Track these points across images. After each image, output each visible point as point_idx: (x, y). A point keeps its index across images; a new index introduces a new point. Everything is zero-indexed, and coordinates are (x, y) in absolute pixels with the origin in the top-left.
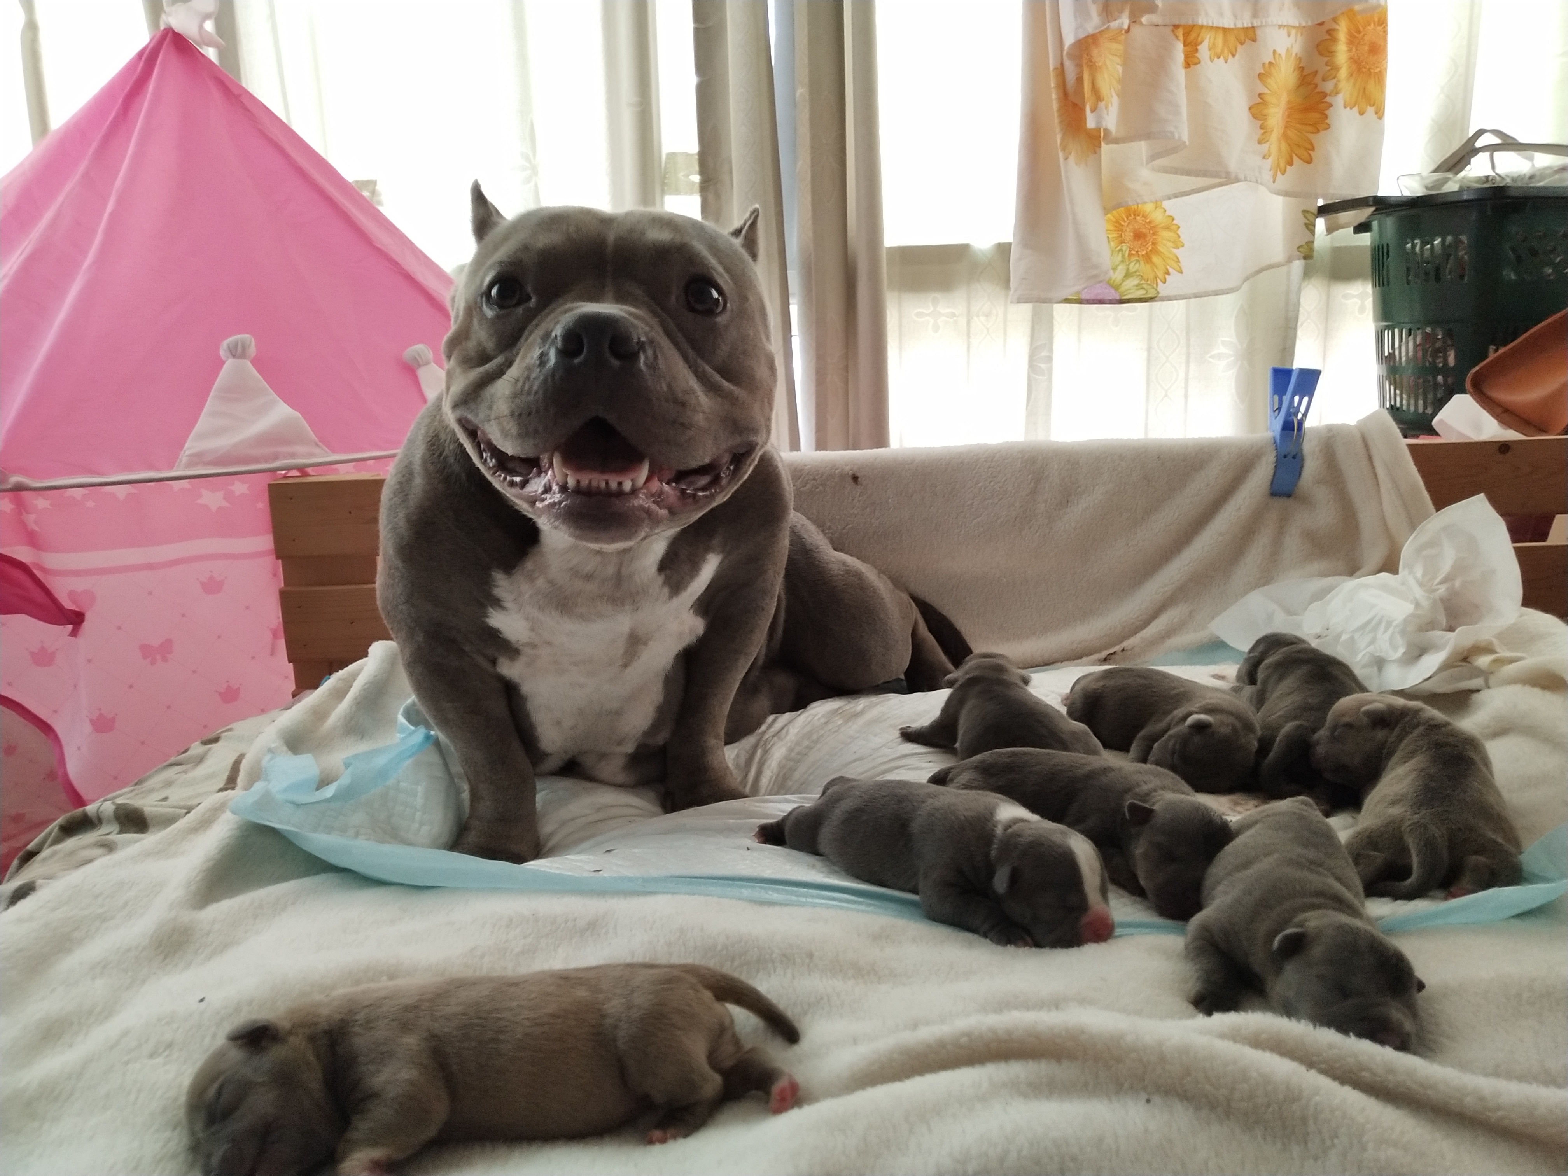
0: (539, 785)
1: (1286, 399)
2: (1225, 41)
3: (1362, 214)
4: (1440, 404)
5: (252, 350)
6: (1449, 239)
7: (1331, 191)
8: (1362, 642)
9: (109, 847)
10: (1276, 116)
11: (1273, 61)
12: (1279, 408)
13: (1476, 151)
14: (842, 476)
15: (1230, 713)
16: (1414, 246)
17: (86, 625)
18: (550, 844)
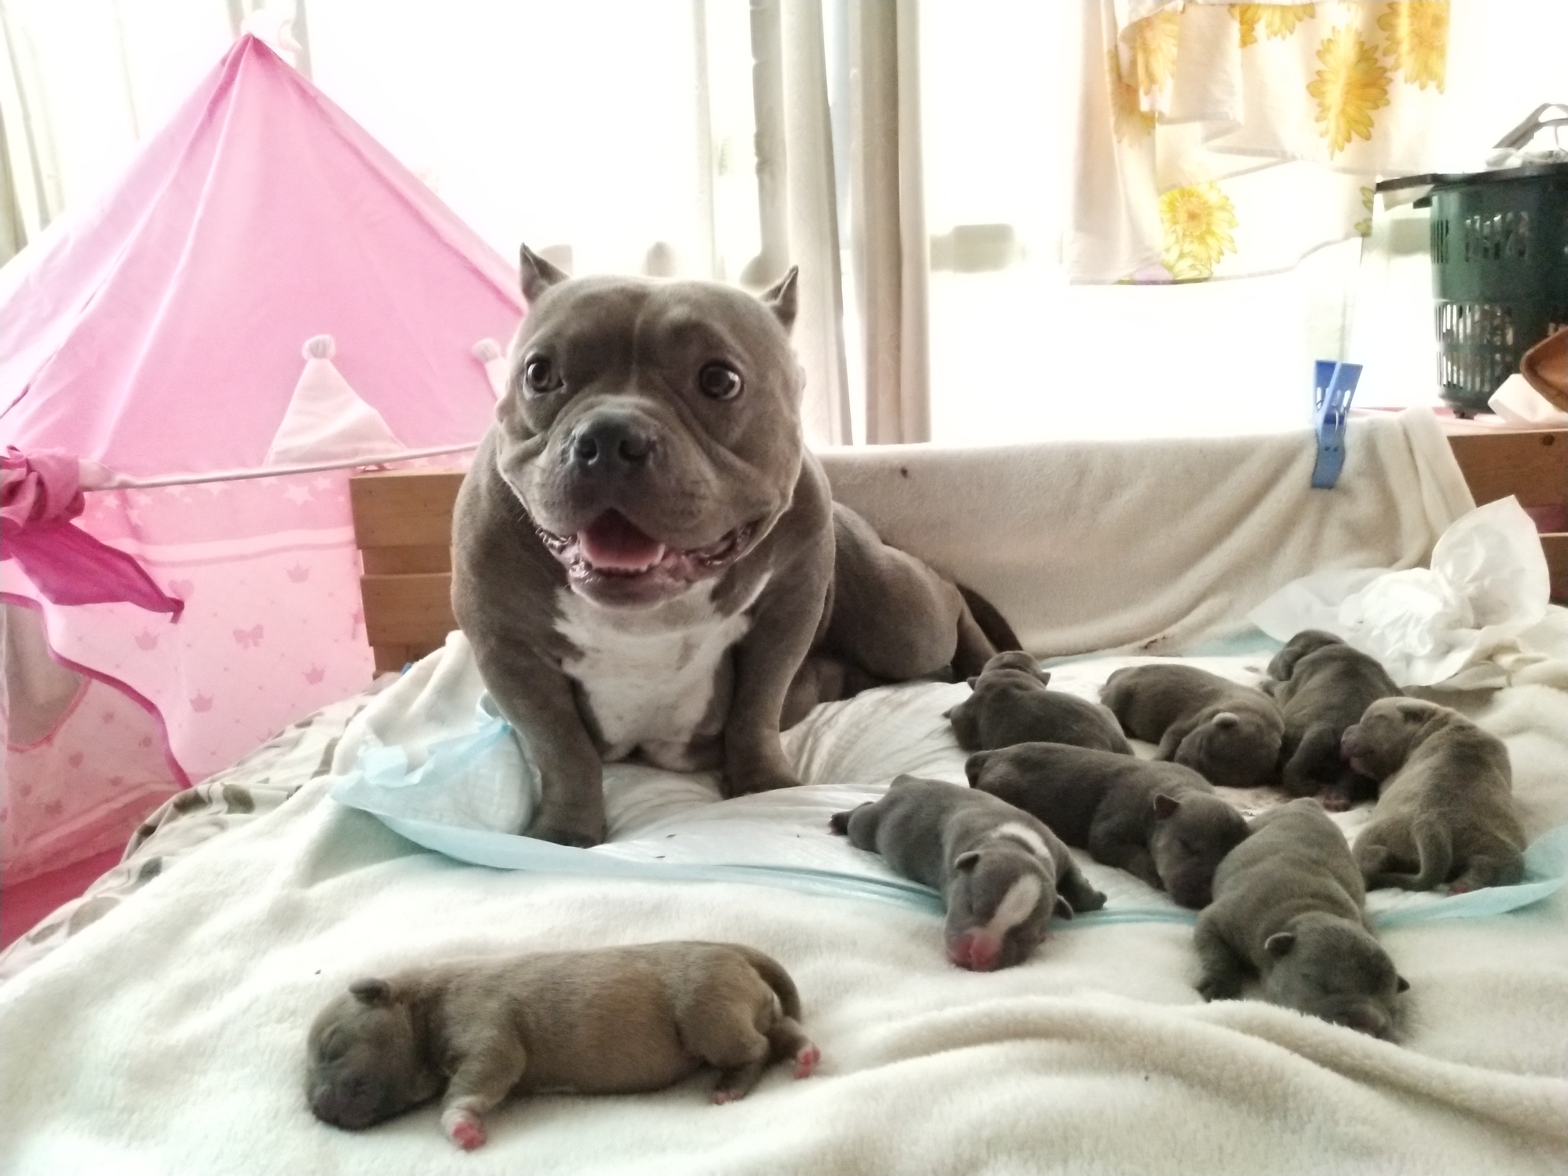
0: (605, 772)
1: (1329, 391)
2: (1283, 19)
3: (1422, 191)
4: (1498, 382)
5: (332, 350)
6: (1510, 216)
7: (1390, 167)
8: (1393, 637)
9: (221, 826)
10: (1335, 93)
11: (1332, 38)
12: (1322, 401)
13: (1538, 126)
14: (892, 471)
15: (1255, 712)
16: (1474, 222)
17: (186, 613)
18: (617, 826)
